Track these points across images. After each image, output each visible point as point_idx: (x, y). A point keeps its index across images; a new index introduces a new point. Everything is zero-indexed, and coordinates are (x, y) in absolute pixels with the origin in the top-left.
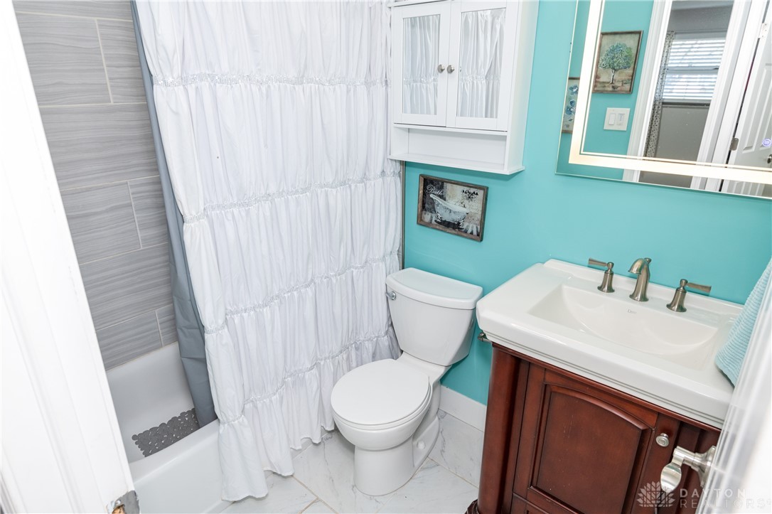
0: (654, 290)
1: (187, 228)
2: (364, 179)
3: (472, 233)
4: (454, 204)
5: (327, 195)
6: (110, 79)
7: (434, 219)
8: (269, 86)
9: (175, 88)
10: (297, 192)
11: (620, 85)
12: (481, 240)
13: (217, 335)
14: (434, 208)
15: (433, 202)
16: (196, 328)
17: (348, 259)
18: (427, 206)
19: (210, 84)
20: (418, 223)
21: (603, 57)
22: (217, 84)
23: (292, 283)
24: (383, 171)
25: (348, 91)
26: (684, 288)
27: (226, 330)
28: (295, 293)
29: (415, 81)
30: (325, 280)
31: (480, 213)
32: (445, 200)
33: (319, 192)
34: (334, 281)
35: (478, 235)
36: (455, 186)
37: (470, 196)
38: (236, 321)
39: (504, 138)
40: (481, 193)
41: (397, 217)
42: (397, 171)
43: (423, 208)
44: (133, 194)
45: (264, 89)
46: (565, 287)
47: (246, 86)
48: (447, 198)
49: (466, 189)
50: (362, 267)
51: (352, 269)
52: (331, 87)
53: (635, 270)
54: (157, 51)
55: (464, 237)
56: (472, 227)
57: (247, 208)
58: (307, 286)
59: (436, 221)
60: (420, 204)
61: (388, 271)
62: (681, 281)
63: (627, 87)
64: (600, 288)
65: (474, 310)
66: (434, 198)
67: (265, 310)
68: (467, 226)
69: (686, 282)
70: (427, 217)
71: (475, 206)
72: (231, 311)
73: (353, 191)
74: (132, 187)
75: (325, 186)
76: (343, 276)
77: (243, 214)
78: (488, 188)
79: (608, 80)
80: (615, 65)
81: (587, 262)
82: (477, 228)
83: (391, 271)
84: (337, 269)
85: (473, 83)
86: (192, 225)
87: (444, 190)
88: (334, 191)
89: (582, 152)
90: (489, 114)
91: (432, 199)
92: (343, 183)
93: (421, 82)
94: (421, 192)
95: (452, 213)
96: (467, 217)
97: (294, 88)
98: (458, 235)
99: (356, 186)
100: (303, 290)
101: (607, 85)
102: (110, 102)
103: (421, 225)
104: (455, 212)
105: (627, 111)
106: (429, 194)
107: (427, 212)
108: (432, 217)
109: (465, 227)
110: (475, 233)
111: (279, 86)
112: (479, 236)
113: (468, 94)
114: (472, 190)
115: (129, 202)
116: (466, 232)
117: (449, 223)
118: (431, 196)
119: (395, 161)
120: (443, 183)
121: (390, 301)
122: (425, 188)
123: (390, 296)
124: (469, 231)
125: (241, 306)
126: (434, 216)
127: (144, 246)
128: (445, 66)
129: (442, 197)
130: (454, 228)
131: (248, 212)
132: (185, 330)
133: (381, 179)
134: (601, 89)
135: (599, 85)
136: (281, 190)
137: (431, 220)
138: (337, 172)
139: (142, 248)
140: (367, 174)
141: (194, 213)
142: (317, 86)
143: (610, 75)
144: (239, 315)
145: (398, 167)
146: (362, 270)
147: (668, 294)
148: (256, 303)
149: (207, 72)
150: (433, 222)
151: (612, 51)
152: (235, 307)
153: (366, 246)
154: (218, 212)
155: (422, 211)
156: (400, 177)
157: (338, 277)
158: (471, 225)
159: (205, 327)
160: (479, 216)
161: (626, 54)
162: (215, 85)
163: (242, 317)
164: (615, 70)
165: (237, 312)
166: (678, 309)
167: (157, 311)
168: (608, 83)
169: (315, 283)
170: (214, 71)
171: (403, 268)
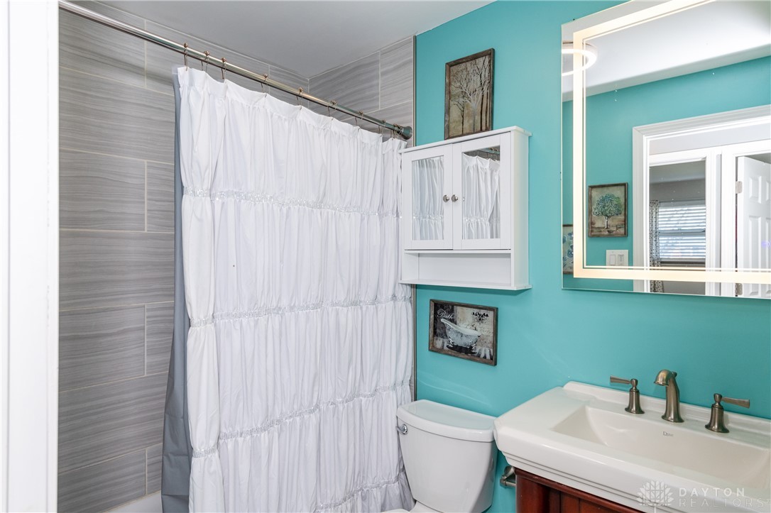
0: (687, 410)
1: (192, 333)
2: (375, 300)
3: (485, 357)
4: (465, 328)
5: (337, 314)
6: (148, 210)
7: (446, 344)
8: (289, 208)
9: (203, 198)
10: (308, 307)
11: (615, 229)
12: (495, 364)
13: (205, 460)
14: (445, 333)
15: (444, 326)
16: (184, 455)
17: (357, 385)
18: (438, 331)
19: (235, 201)
20: (429, 350)
21: (594, 206)
22: (242, 201)
23: (295, 407)
24: (395, 296)
25: (362, 220)
26: (719, 404)
27: (217, 454)
28: (298, 419)
29: (425, 217)
30: (331, 407)
31: (492, 335)
32: (456, 324)
33: (330, 309)
34: (341, 408)
35: (491, 359)
36: (465, 308)
37: (481, 318)
38: (230, 446)
39: (508, 255)
40: (491, 314)
41: (408, 343)
42: (408, 296)
43: (435, 333)
44: (148, 317)
45: (284, 210)
46: (589, 409)
47: (268, 205)
48: (458, 322)
49: (476, 311)
50: (372, 396)
51: (361, 398)
52: (346, 213)
53: (660, 381)
54: (192, 166)
55: (477, 361)
56: (485, 351)
57: (256, 318)
58: (312, 412)
59: (447, 346)
60: (432, 329)
61: (399, 403)
62: (715, 396)
63: (622, 231)
64: (628, 410)
65: (493, 443)
66: (445, 323)
67: (263, 435)
68: (480, 350)
69: (721, 397)
70: (439, 343)
71: (486, 328)
72: (225, 434)
73: (364, 312)
74: (148, 310)
75: (336, 304)
76: (351, 404)
77: (252, 324)
78: (497, 309)
79: (603, 226)
80: (607, 212)
81: (608, 382)
82: (490, 352)
83: (403, 403)
84: (344, 395)
85: (477, 223)
86: (198, 329)
87: (455, 314)
88: (345, 309)
89: (585, 266)
90: (495, 236)
91: (443, 323)
92: (355, 303)
93: (429, 218)
94: (432, 316)
95: (464, 338)
96: (479, 340)
97: (312, 211)
98: (470, 359)
99: (367, 308)
100: (306, 416)
101: (602, 230)
102: (144, 230)
103: (433, 351)
104: (467, 336)
105: (625, 252)
106: (440, 318)
107: (439, 338)
108: (443, 343)
109: (477, 351)
110: (488, 357)
111: (299, 209)
112: (493, 360)
113: (473, 232)
114: (482, 312)
115: (142, 325)
116: (479, 356)
117: (461, 347)
118: (442, 320)
119: (406, 284)
120: (453, 306)
121: (401, 435)
122: (435, 313)
123: (402, 430)
124: (482, 356)
125: (238, 429)
126: (445, 340)
127: (147, 373)
128: (449, 196)
129: (452, 321)
130: (466, 353)
131: (256, 322)
132: (172, 457)
133: (392, 302)
134: (598, 233)
135: (595, 230)
136: (292, 305)
137: (443, 346)
138: (348, 290)
139: (146, 375)
140: (378, 296)
141: (202, 317)
142: (334, 212)
143: (603, 222)
144: (234, 439)
145: (409, 292)
146: (371, 399)
147: (704, 414)
148: (254, 425)
149: (235, 190)
150: (445, 348)
151: (603, 200)
152: (231, 429)
153: (376, 371)
154: (227, 321)
155: (434, 336)
156: (411, 304)
157: (346, 405)
158: (484, 349)
159: (194, 450)
160: (491, 338)
161: (615, 203)
162: (240, 201)
163: (236, 442)
164: (608, 217)
165: (232, 436)
166: (718, 428)
167: (147, 450)
168: (604, 228)
169: (320, 410)
170: (241, 189)
171: (416, 400)
